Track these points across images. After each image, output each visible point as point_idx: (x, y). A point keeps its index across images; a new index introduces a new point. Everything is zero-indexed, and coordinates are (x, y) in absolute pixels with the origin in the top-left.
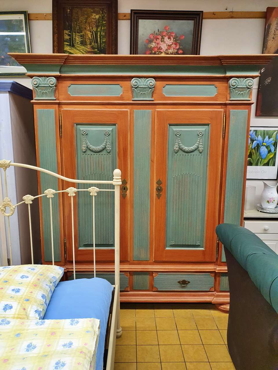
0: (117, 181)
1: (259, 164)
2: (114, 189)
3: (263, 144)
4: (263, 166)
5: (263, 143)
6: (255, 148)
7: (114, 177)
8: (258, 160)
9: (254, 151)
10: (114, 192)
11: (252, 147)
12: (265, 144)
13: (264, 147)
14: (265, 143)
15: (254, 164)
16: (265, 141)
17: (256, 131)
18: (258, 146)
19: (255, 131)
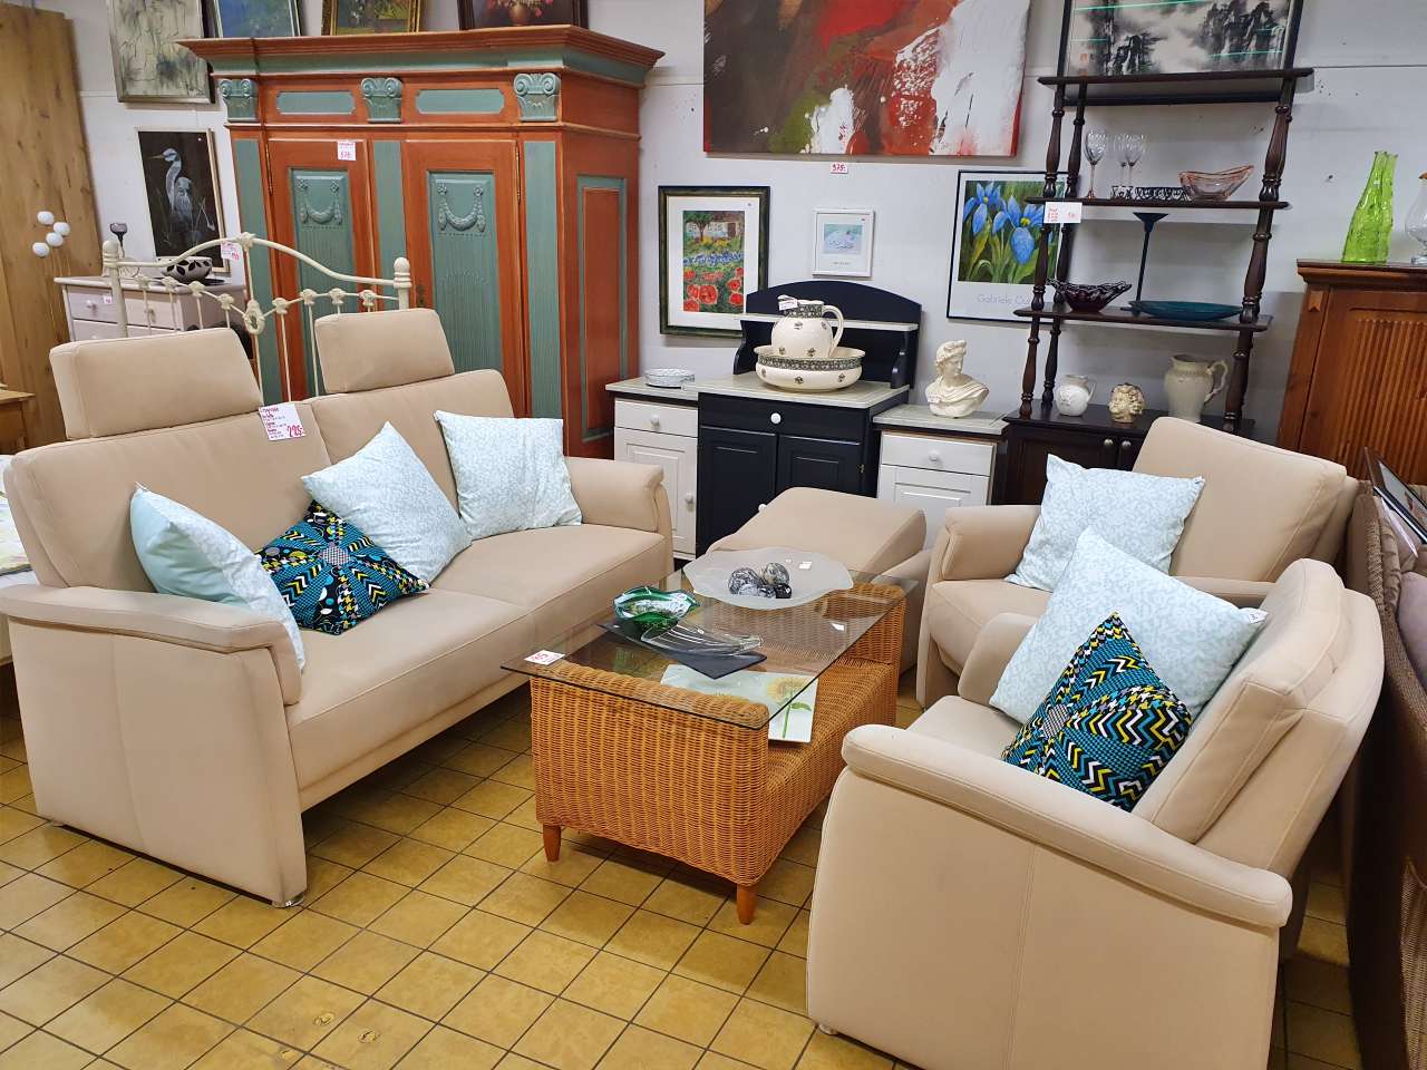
1: (1010, 277)
3: (1023, 220)
4: (1021, 283)
5: (1022, 216)
6: (999, 232)
8: (1008, 266)
9: (996, 238)
11: (991, 229)
12: (1028, 221)
13: (1026, 230)
14: (1028, 217)
15: (996, 277)
16: (1026, 213)
17: (1003, 184)
18: (1008, 226)
19: (997, 183)
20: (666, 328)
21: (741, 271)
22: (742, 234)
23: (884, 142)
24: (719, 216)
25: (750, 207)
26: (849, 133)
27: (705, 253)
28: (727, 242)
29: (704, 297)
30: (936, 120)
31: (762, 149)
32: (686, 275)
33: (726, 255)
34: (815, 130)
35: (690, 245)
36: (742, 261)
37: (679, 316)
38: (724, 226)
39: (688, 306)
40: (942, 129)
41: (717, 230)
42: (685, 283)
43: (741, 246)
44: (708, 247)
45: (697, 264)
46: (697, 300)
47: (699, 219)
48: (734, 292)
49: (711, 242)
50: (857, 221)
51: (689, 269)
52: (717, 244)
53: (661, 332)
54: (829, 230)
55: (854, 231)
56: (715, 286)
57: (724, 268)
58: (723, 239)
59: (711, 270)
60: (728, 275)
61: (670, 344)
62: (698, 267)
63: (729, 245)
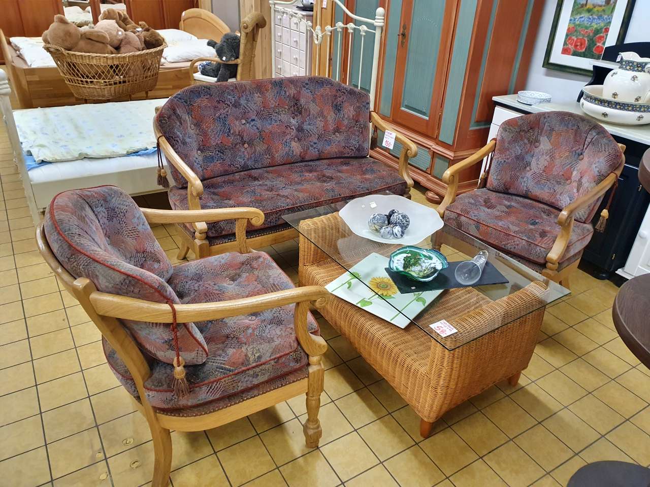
0: (379, 22)
2: (375, 30)
7: (376, 17)
10: (375, 34)
20: (547, 64)
21: (607, 30)
22: (615, 3)
27: (585, 15)
28: (603, 8)
29: (577, 46)
32: (569, 29)
33: (600, 17)
35: (577, 9)
36: (610, 22)
37: (558, 57)
39: (565, 51)
42: (567, 35)
43: (612, 12)
44: (589, 11)
45: (578, 23)
46: (572, 48)
48: (598, 44)
49: (591, 7)
51: (572, 26)
52: (595, 9)
53: (543, 67)
56: (586, 39)
57: (595, 26)
58: (601, 6)
59: (587, 28)
60: (597, 32)
61: (547, 75)
62: (579, 25)
63: (604, 11)
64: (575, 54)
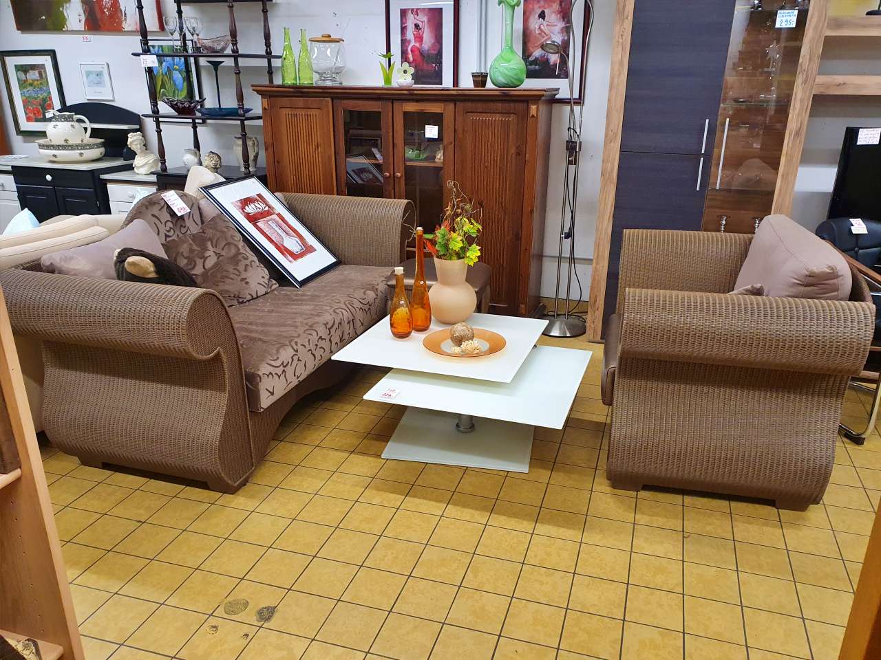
20: (20, 132)
21: (50, 98)
22: (46, 76)
23: (100, 23)
24: (33, 67)
25: (46, 61)
26: (83, 18)
27: (30, 88)
28: (40, 82)
29: (35, 114)
30: (121, 11)
31: (43, 28)
32: (23, 101)
33: (41, 89)
34: (67, 17)
35: (23, 84)
36: (50, 92)
37: (26, 125)
38: (36, 72)
39: (29, 119)
40: (125, 16)
41: (33, 75)
42: (24, 106)
43: (48, 84)
44: (31, 85)
45: (27, 95)
46: (31, 115)
47: (23, 69)
49: (31, 81)
50: (99, 69)
51: (24, 98)
52: (36, 83)
53: (16, 134)
54: (88, 74)
55: (99, 74)
56: (40, 107)
57: (41, 97)
58: (38, 80)
59: (36, 99)
60: (44, 100)
61: (25, 142)
62: (29, 97)
63: (41, 84)
64: (37, 121)
